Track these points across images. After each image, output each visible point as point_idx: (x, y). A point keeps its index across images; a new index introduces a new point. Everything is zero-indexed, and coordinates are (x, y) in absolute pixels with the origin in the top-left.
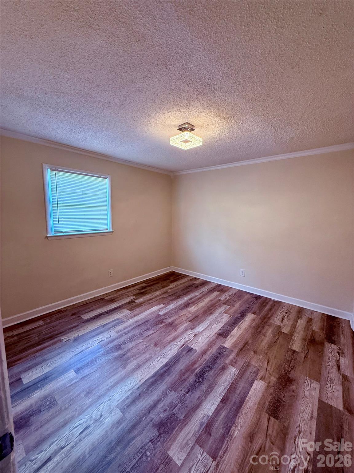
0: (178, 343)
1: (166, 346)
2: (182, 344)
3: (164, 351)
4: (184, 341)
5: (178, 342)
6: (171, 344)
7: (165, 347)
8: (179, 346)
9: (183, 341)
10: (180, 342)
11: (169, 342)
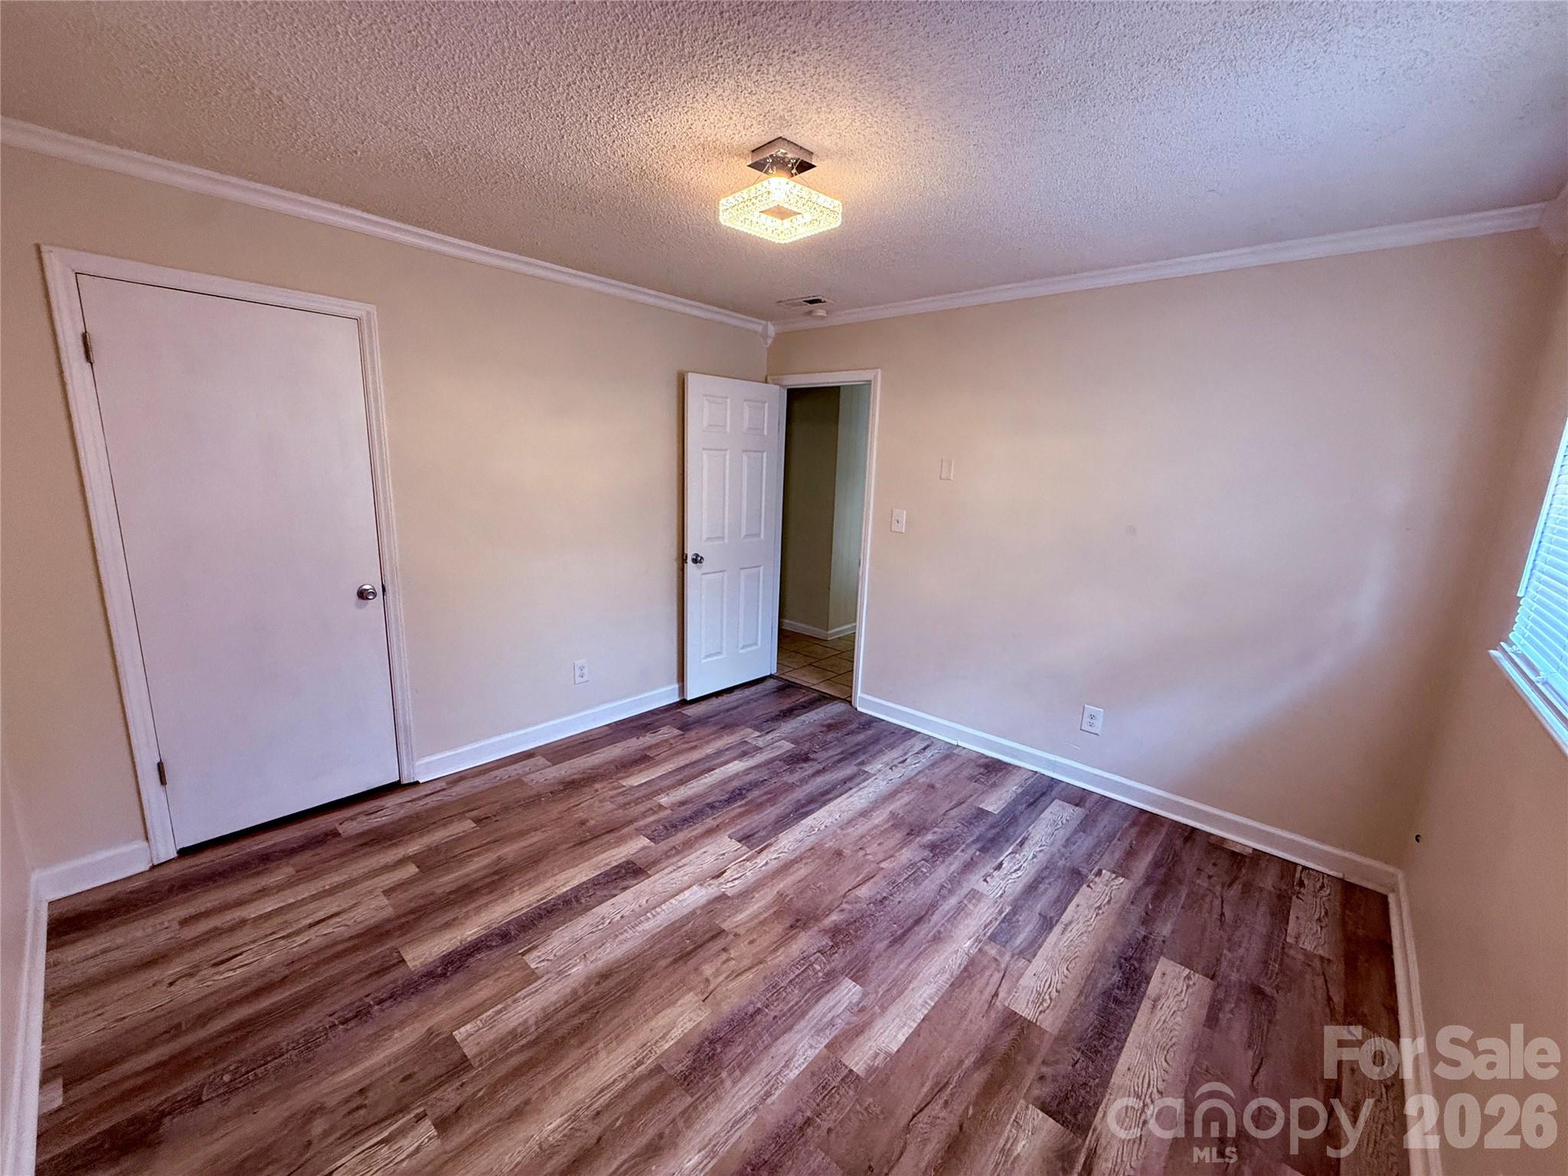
0: (775, 856)
1: (810, 850)
2: (764, 853)
3: (812, 838)
4: (758, 860)
5: (775, 859)
6: (797, 853)
7: (812, 849)
8: (772, 849)
9: (761, 860)
10: (770, 858)
11: (801, 860)
